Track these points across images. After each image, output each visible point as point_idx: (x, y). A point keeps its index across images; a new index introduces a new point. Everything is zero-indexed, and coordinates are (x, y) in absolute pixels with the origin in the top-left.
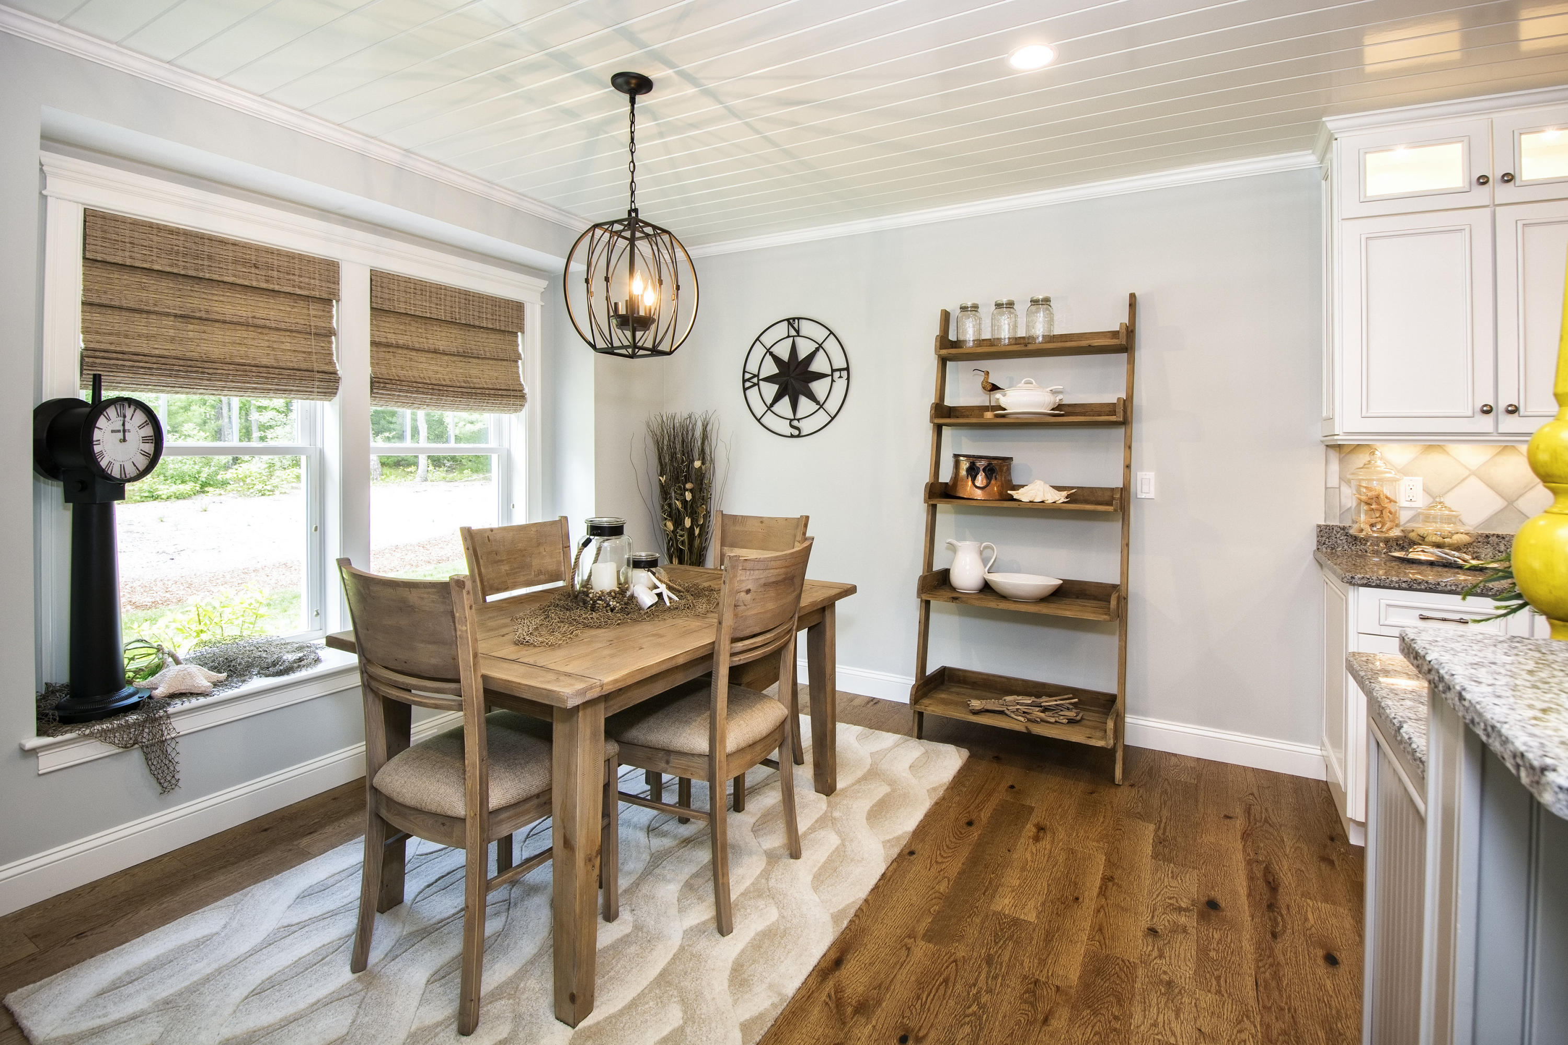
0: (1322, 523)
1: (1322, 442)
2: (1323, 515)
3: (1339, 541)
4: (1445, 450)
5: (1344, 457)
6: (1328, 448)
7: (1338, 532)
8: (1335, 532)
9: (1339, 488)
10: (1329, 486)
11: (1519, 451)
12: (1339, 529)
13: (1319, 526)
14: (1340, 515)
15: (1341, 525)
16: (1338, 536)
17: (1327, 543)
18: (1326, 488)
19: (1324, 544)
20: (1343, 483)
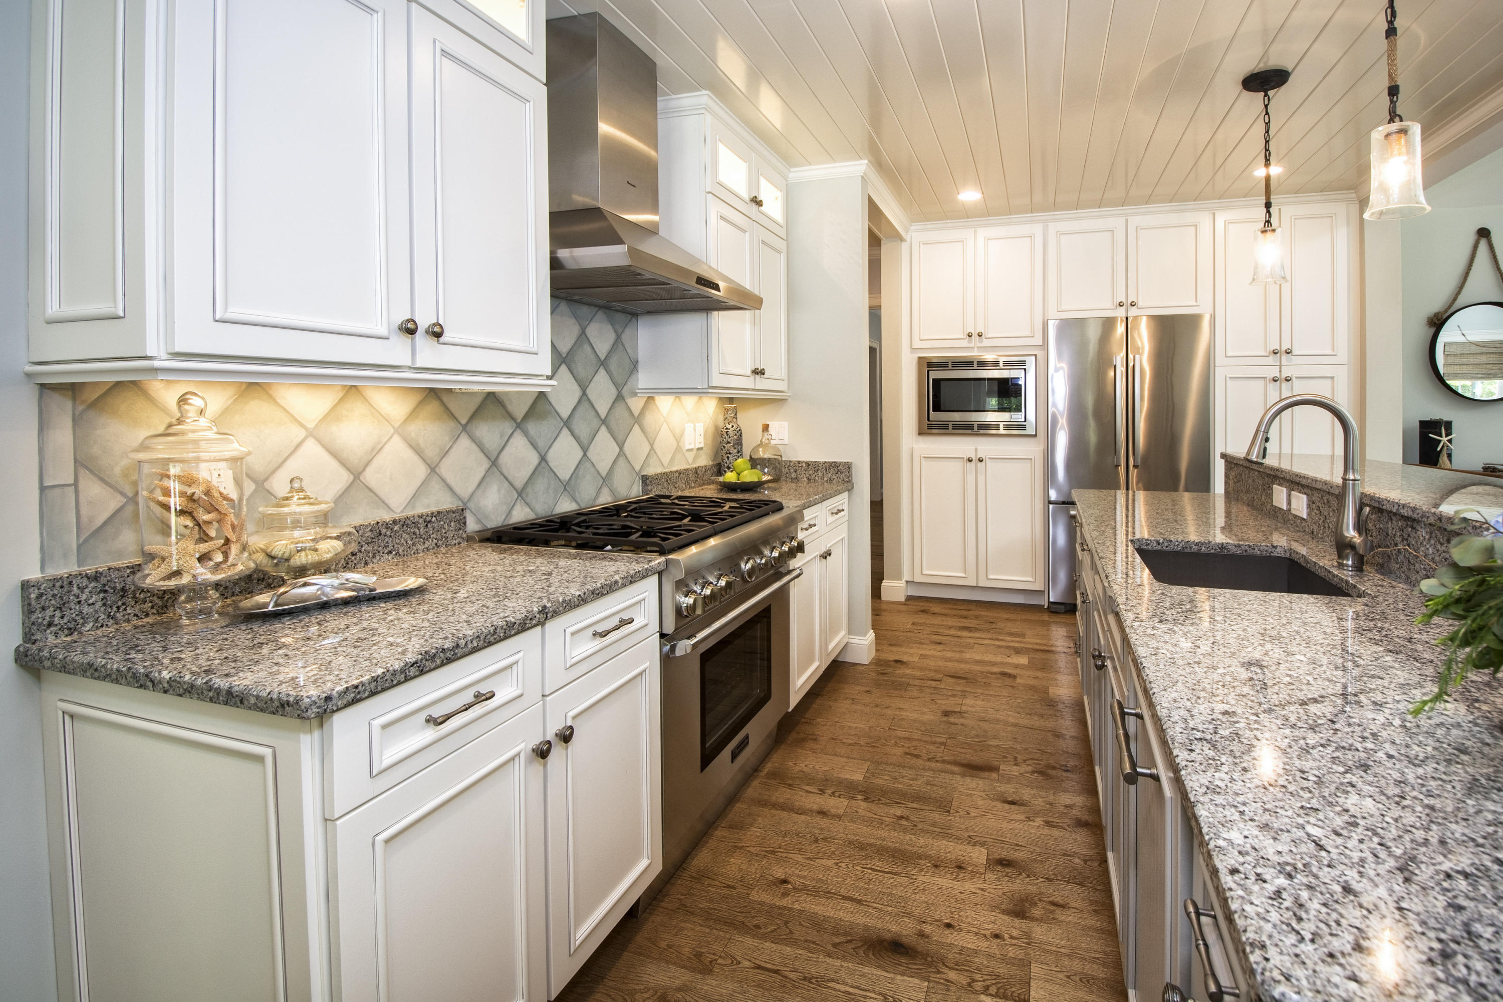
0: (34, 574)
1: (29, 375)
2: (37, 556)
3: (86, 609)
4: (271, 396)
5: (81, 413)
6: (46, 391)
7: (82, 589)
8: (75, 589)
9: (76, 484)
10: (47, 483)
11: (363, 396)
12: (85, 582)
13: (25, 586)
14: (79, 547)
15: (89, 569)
16: (84, 597)
17: (56, 620)
18: (43, 489)
19: (50, 625)
20: (83, 473)
